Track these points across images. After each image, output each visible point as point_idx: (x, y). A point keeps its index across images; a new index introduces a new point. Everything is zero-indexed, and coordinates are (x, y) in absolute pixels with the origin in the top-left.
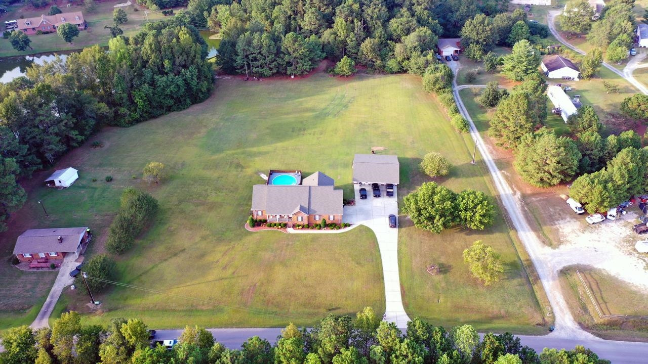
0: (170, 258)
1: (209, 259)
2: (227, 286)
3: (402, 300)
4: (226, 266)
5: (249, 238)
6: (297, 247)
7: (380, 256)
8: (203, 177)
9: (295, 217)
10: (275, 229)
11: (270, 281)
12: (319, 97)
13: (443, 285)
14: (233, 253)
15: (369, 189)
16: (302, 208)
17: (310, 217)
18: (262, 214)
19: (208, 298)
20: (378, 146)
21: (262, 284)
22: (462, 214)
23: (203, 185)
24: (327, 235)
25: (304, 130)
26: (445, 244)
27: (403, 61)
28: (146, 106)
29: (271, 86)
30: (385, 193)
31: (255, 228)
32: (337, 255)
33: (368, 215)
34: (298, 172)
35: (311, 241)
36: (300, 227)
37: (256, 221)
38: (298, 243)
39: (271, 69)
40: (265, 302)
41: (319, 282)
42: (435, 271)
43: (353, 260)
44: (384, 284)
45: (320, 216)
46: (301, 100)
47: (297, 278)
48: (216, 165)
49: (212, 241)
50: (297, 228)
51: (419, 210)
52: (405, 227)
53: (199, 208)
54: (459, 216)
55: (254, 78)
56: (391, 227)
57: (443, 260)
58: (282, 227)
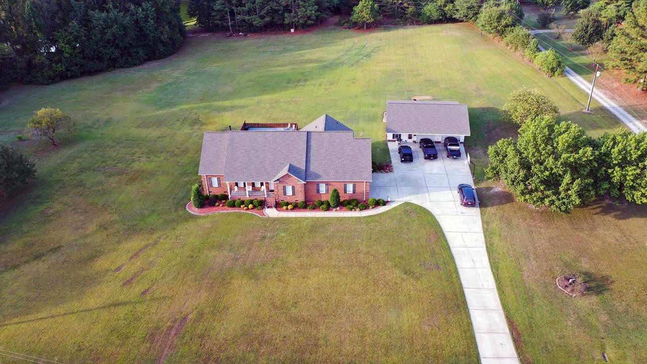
0: (27, 262)
1: (101, 264)
2: (125, 319)
3: (519, 355)
4: (132, 279)
5: (190, 225)
6: (282, 242)
7: (452, 258)
8: (133, 137)
9: (281, 186)
10: (242, 210)
11: (217, 310)
12: (329, 48)
13: (604, 318)
14: (154, 253)
15: (416, 148)
16: (292, 169)
17: (310, 186)
18: (219, 184)
19: (76, 348)
20: (422, 95)
21: (201, 315)
22: (617, 174)
23: (129, 147)
24: (342, 219)
25: (306, 80)
26: (581, 235)
27: (445, 6)
28: (75, 56)
29: (262, 40)
30: (445, 154)
31: (204, 210)
32: (361, 256)
33: (417, 186)
34: (291, 126)
35: (310, 232)
36: (290, 207)
37: (207, 198)
38: (283, 234)
39: (262, 17)
40: (200, 356)
41: (324, 313)
42: (579, 287)
43: (396, 266)
44: (468, 316)
45: (327, 184)
46: (303, 52)
47: (278, 303)
48: (159, 122)
49: (118, 232)
50: (285, 208)
51: (526, 165)
52: (493, 205)
53: (111, 179)
54: (608, 178)
55: (240, 34)
56: (466, 205)
57: (585, 265)
58: (254, 207)
